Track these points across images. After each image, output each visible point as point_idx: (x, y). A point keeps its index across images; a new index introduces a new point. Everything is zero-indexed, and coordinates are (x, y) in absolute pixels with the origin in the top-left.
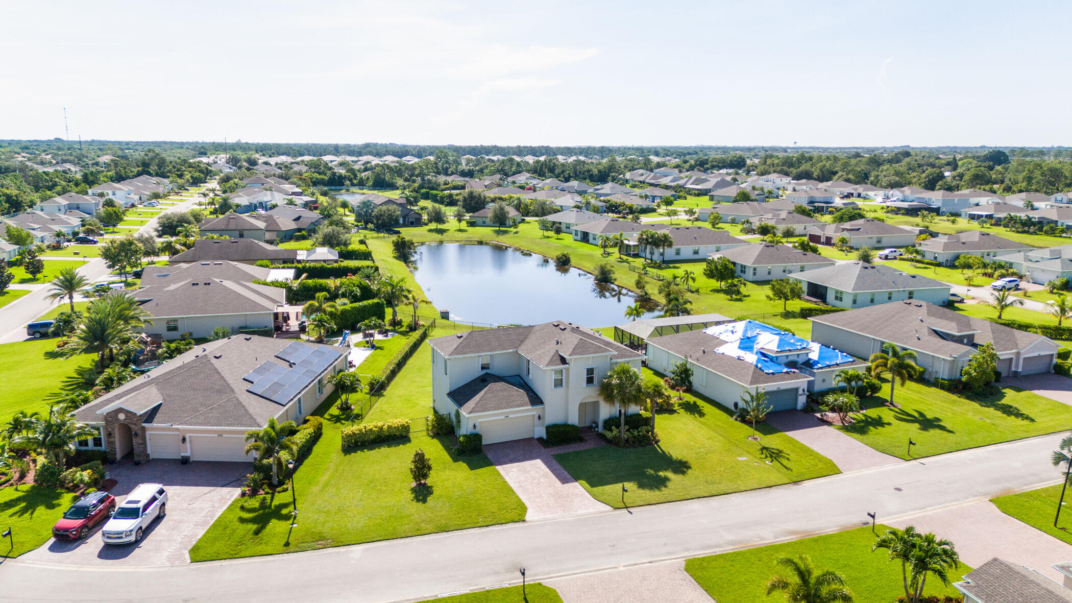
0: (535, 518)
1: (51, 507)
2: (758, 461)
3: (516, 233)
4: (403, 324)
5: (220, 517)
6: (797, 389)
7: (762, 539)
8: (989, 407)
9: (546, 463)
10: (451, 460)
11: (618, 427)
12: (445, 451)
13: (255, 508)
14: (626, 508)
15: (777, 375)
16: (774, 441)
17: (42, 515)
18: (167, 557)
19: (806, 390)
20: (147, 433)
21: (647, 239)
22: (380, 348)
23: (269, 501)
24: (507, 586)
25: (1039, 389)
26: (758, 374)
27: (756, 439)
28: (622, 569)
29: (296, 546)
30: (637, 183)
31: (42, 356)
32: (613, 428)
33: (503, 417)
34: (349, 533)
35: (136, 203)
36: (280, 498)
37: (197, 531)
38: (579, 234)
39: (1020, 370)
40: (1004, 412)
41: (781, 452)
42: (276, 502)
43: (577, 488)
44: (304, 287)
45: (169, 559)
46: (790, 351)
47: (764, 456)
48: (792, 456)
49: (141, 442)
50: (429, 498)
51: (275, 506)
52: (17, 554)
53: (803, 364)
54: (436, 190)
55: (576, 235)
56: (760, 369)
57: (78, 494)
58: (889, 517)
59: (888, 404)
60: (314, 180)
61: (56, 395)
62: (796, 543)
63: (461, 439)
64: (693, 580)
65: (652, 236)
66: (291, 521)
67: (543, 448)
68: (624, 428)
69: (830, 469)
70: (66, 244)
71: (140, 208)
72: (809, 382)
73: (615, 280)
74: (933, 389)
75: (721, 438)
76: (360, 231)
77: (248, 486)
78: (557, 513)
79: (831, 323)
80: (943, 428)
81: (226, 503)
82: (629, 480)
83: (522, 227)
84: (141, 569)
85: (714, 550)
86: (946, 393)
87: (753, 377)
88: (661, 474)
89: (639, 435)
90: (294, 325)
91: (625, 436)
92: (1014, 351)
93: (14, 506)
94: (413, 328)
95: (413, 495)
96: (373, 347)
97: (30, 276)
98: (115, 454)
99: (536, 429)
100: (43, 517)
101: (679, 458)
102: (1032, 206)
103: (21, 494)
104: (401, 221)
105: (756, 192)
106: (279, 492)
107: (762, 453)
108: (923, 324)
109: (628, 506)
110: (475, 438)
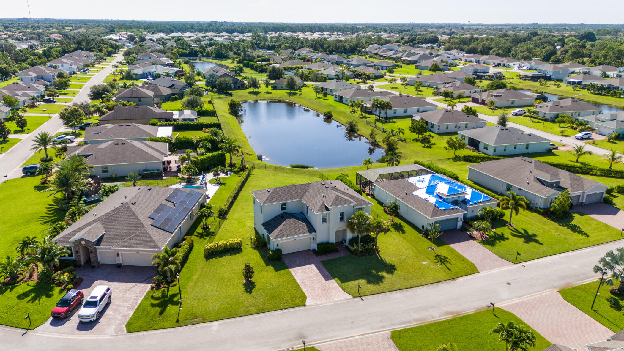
0: (311, 304)
1: (49, 296)
2: (433, 264)
3: (301, 94)
4: (236, 165)
5: (140, 303)
6: (457, 218)
7: (433, 317)
8: (564, 226)
9: (317, 266)
10: (265, 264)
11: (357, 243)
12: (261, 259)
13: (159, 297)
14: (360, 296)
15: (446, 210)
16: (442, 251)
17: (44, 302)
18: (114, 329)
19: (462, 218)
20: (98, 251)
21: (377, 105)
22: (224, 184)
23: (166, 292)
24: (296, 349)
25: (593, 214)
26: (436, 211)
27: (433, 249)
28: (357, 337)
29: (183, 322)
30: (373, 55)
31: (33, 189)
32: (354, 244)
33: (294, 240)
34: (211, 314)
35: (76, 71)
36: (173, 290)
37: (129, 312)
38: (338, 97)
39: (584, 202)
40: (572, 230)
41: (446, 258)
42: (170, 293)
43: (334, 283)
44: (179, 141)
45: (116, 331)
46: (455, 195)
47: (436, 261)
48: (453, 261)
49: (94, 256)
50: (253, 291)
51: (170, 295)
52: (33, 327)
53: (461, 202)
54: (253, 61)
55: (336, 97)
56: (437, 207)
57: (62, 287)
58: (502, 303)
59: (508, 224)
60: (180, 53)
61: (43, 217)
62: (450, 320)
63: (270, 253)
64: (395, 345)
65: (380, 103)
66: (179, 306)
67: (315, 257)
68: (360, 244)
69: (472, 270)
70: (38, 103)
71: (79, 75)
72: (464, 214)
73: (358, 130)
74: (534, 214)
75: (414, 248)
76: (209, 93)
77: (154, 283)
78: (323, 300)
79: (480, 170)
80: (537, 241)
81: (143, 294)
82: (362, 278)
83: (304, 89)
84: (101, 337)
85: (407, 325)
86: (541, 217)
87: (433, 212)
88: (380, 274)
89: (368, 248)
90: (174, 166)
91: (361, 249)
92: (581, 191)
93: (28, 296)
94: (242, 169)
95: (244, 289)
96: (220, 184)
97: (19, 129)
98: (81, 262)
99: (311, 245)
100: (45, 303)
101: (390, 263)
102: (605, 74)
103: (31, 288)
104: (233, 87)
105: (443, 64)
106: (171, 286)
107: (436, 259)
108: (531, 174)
109: (361, 295)
110: (278, 251)
